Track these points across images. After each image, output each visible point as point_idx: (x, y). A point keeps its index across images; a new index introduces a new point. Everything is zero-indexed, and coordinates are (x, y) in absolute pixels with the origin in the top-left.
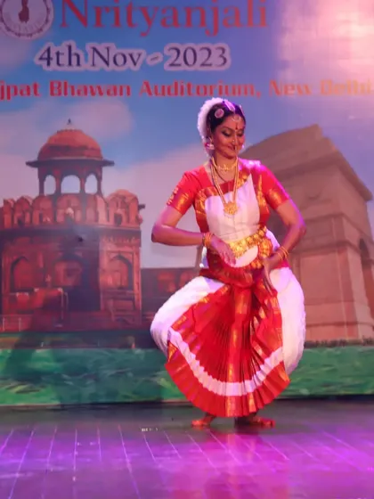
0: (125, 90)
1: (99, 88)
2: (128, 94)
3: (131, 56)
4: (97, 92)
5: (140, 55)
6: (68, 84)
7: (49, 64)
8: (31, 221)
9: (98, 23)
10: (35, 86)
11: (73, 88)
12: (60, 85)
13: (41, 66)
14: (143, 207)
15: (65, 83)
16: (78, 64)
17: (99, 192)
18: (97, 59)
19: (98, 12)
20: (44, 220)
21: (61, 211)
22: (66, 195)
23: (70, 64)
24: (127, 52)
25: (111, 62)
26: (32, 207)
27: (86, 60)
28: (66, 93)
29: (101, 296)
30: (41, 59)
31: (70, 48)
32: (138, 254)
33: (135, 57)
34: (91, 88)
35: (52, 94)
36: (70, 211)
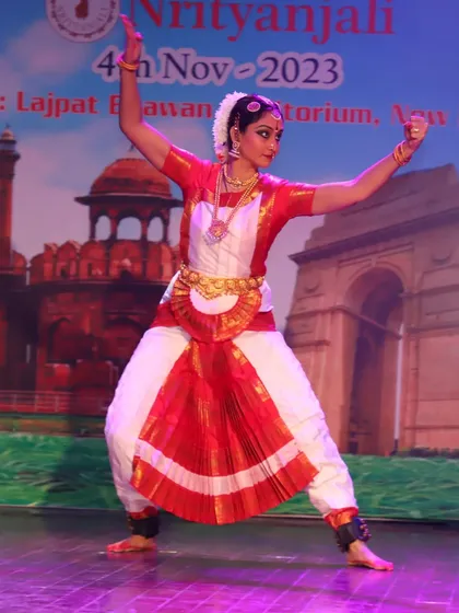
0: (204, 110)
1: (172, 106)
2: (209, 115)
3: (215, 65)
4: (169, 112)
5: (226, 65)
7: (110, 74)
8: (77, 275)
10: (92, 100)
13: (100, 75)
16: (147, 75)
17: (165, 240)
18: (172, 67)
19: (176, 7)
20: (94, 272)
21: (116, 262)
22: (123, 241)
24: (209, 61)
25: (189, 74)
26: (79, 255)
27: (158, 70)
30: (101, 66)
33: (220, 68)
34: (162, 105)
35: (112, 112)
36: (127, 262)
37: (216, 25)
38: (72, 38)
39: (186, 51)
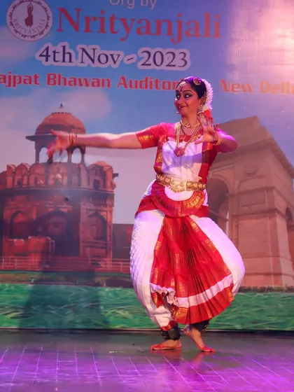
0: (106, 82)
1: (86, 80)
2: (109, 86)
3: (112, 55)
4: (84, 84)
5: (119, 55)
6: (62, 77)
7: (47, 60)
8: (28, 184)
9: (87, 30)
10: (36, 77)
11: (65, 79)
12: (55, 77)
14: (116, 175)
15: (60, 76)
16: (70, 61)
17: (83, 162)
18: (86, 57)
19: (88, 20)
20: (38, 183)
21: (52, 176)
22: (56, 163)
23: (64, 61)
24: (108, 53)
25: (96, 60)
26: (29, 172)
27: (77, 58)
28: (59, 84)
29: (81, 244)
30: (41, 56)
31: (64, 47)
32: (111, 212)
33: (115, 57)
34: (80, 80)
35: (49, 83)
36: (59, 176)
37: (112, 31)
38: (22, 38)
39: (94, 47)
